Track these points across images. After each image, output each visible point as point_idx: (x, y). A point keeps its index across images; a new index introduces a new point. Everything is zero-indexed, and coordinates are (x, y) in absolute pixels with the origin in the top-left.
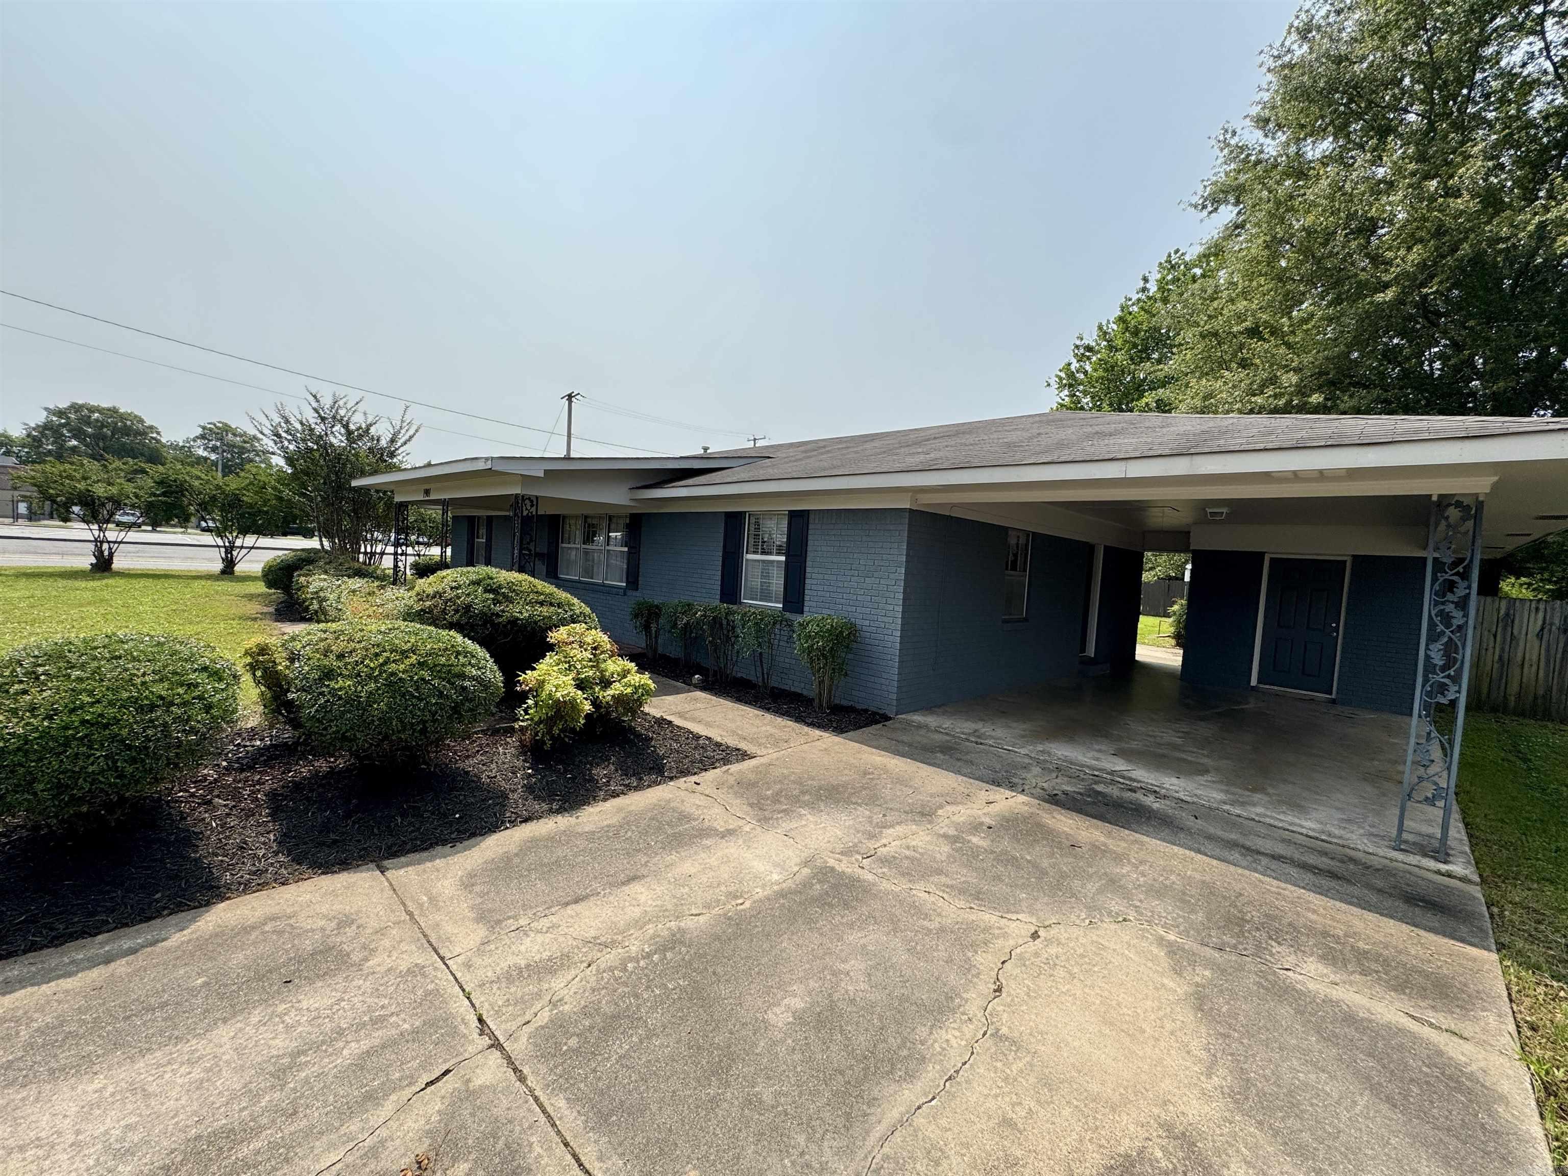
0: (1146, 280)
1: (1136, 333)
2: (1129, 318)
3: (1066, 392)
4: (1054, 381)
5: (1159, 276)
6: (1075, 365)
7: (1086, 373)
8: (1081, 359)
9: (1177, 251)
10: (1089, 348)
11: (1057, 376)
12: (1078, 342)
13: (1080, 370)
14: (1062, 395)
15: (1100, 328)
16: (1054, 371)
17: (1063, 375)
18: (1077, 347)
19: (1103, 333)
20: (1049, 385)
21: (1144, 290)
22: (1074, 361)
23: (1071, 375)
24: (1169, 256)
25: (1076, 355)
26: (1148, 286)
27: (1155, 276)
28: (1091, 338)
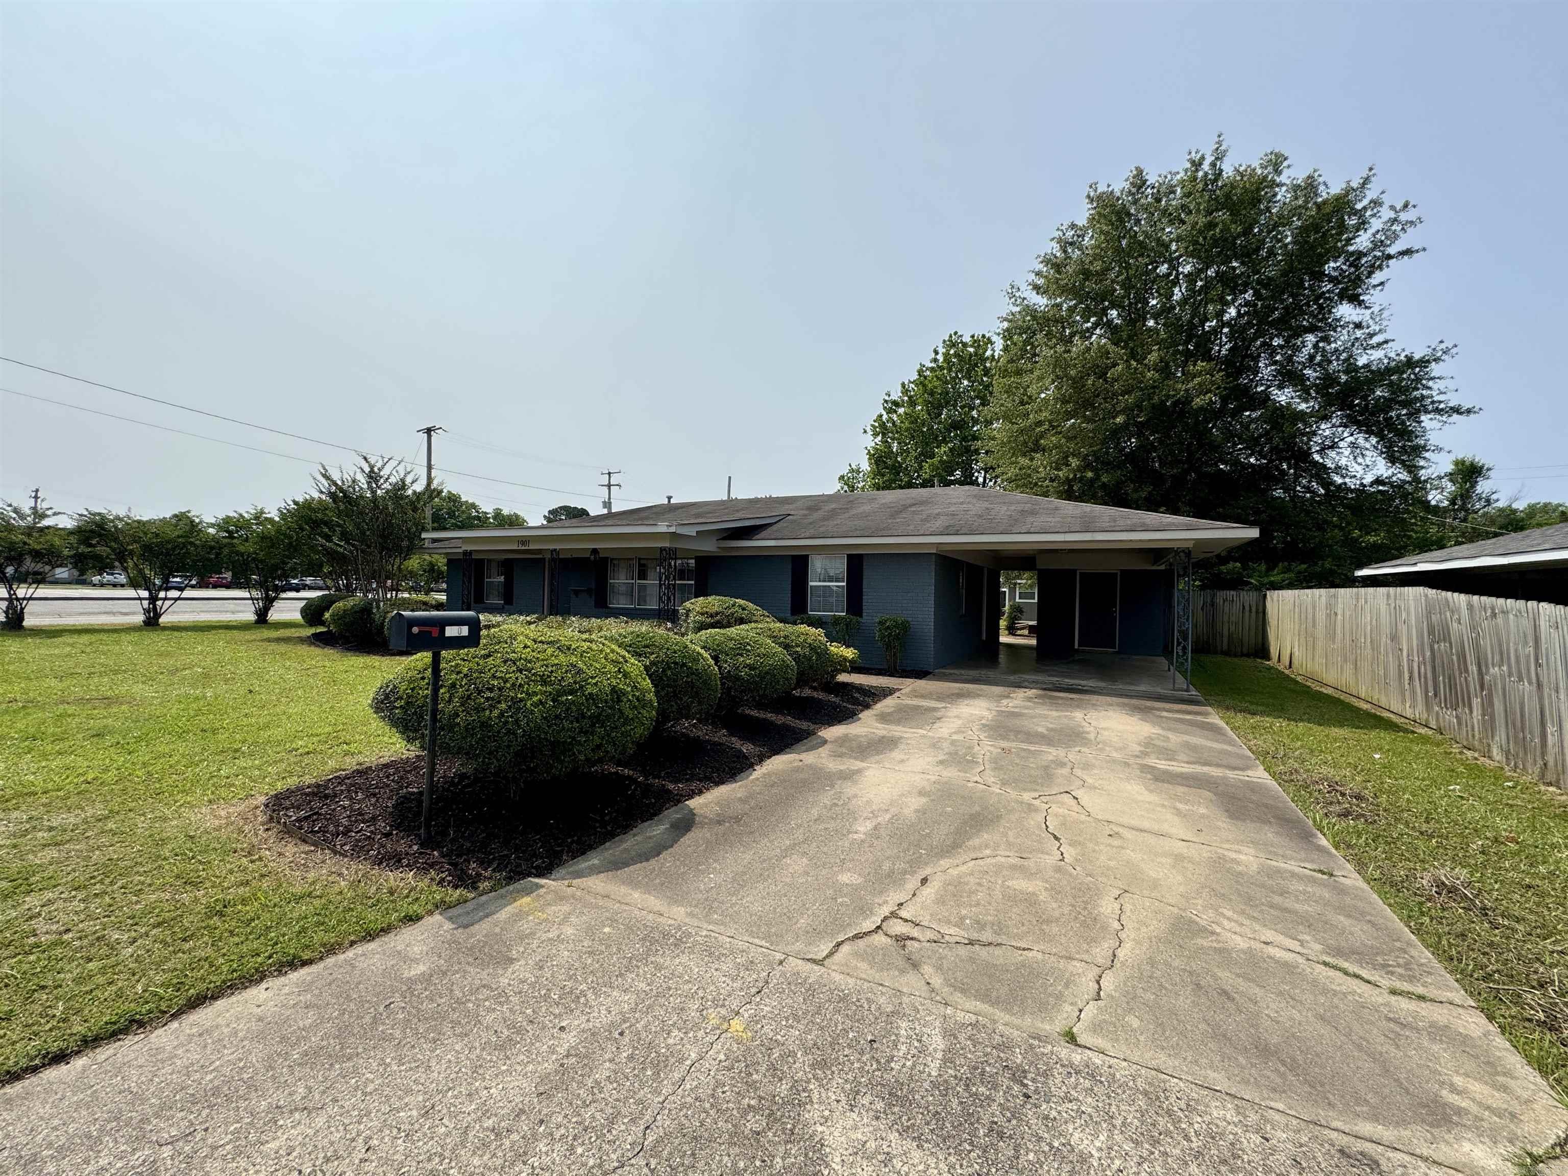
0: (936, 353)
1: (932, 393)
2: (927, 382)
3: (879, 438)
4: (868, 429)
5: (944, 350)
6: (885, 417)
7: (894, 423)
8: (890, 411)
9: (956, 333)
10: (895, 403)
11: (872, 425)
12: (887, 398)
13: (890, 419)
14: (876, 440)
15: (903, 385)
16: (869, 420)
17: (877, 424)
18: (886, 401)
19: (905, 390)
20: (865, 432)
21: (935, 360)
22: (884, 413)
23: (883, 425)
24: (951, 336)
25: (885, 408)
26: (938, 357)
27: (942, 350)
28: (896, 395)
